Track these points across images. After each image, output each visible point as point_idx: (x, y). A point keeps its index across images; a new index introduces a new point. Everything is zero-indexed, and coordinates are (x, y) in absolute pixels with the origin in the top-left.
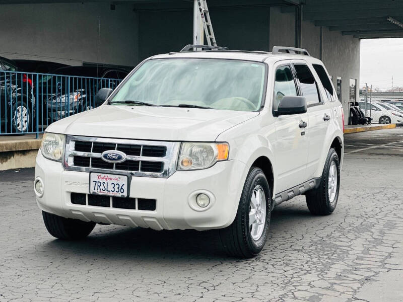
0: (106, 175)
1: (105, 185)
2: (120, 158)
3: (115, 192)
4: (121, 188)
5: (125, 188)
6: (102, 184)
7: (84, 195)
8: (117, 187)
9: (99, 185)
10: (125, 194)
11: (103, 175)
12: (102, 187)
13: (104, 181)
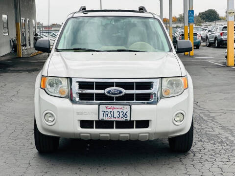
0: (113, 106)
1: (112, 113)
2: (121, 92)
3: (120, 118)
4: (125, 115)
5: (128, 114)
6: (109, 113)
7: (92, 122)
8: (121, 114)
9: (107, 113)
10: (128, 119)
11: (110, 106)
12: (109, 115)
13: (111, 110)
